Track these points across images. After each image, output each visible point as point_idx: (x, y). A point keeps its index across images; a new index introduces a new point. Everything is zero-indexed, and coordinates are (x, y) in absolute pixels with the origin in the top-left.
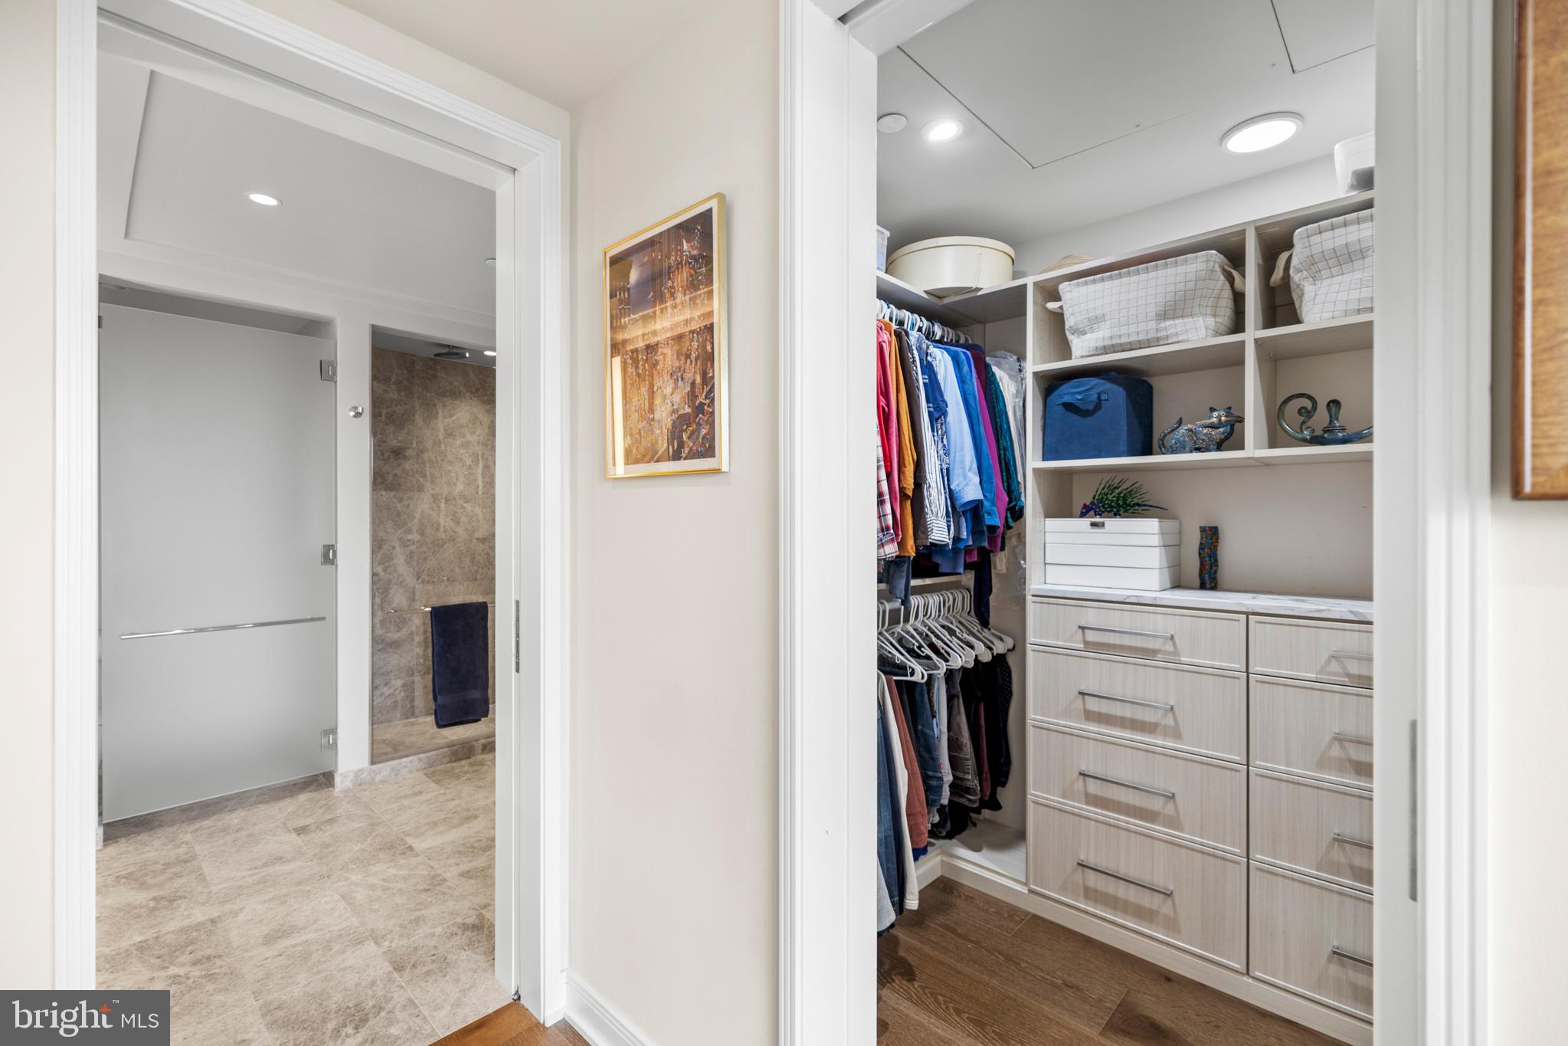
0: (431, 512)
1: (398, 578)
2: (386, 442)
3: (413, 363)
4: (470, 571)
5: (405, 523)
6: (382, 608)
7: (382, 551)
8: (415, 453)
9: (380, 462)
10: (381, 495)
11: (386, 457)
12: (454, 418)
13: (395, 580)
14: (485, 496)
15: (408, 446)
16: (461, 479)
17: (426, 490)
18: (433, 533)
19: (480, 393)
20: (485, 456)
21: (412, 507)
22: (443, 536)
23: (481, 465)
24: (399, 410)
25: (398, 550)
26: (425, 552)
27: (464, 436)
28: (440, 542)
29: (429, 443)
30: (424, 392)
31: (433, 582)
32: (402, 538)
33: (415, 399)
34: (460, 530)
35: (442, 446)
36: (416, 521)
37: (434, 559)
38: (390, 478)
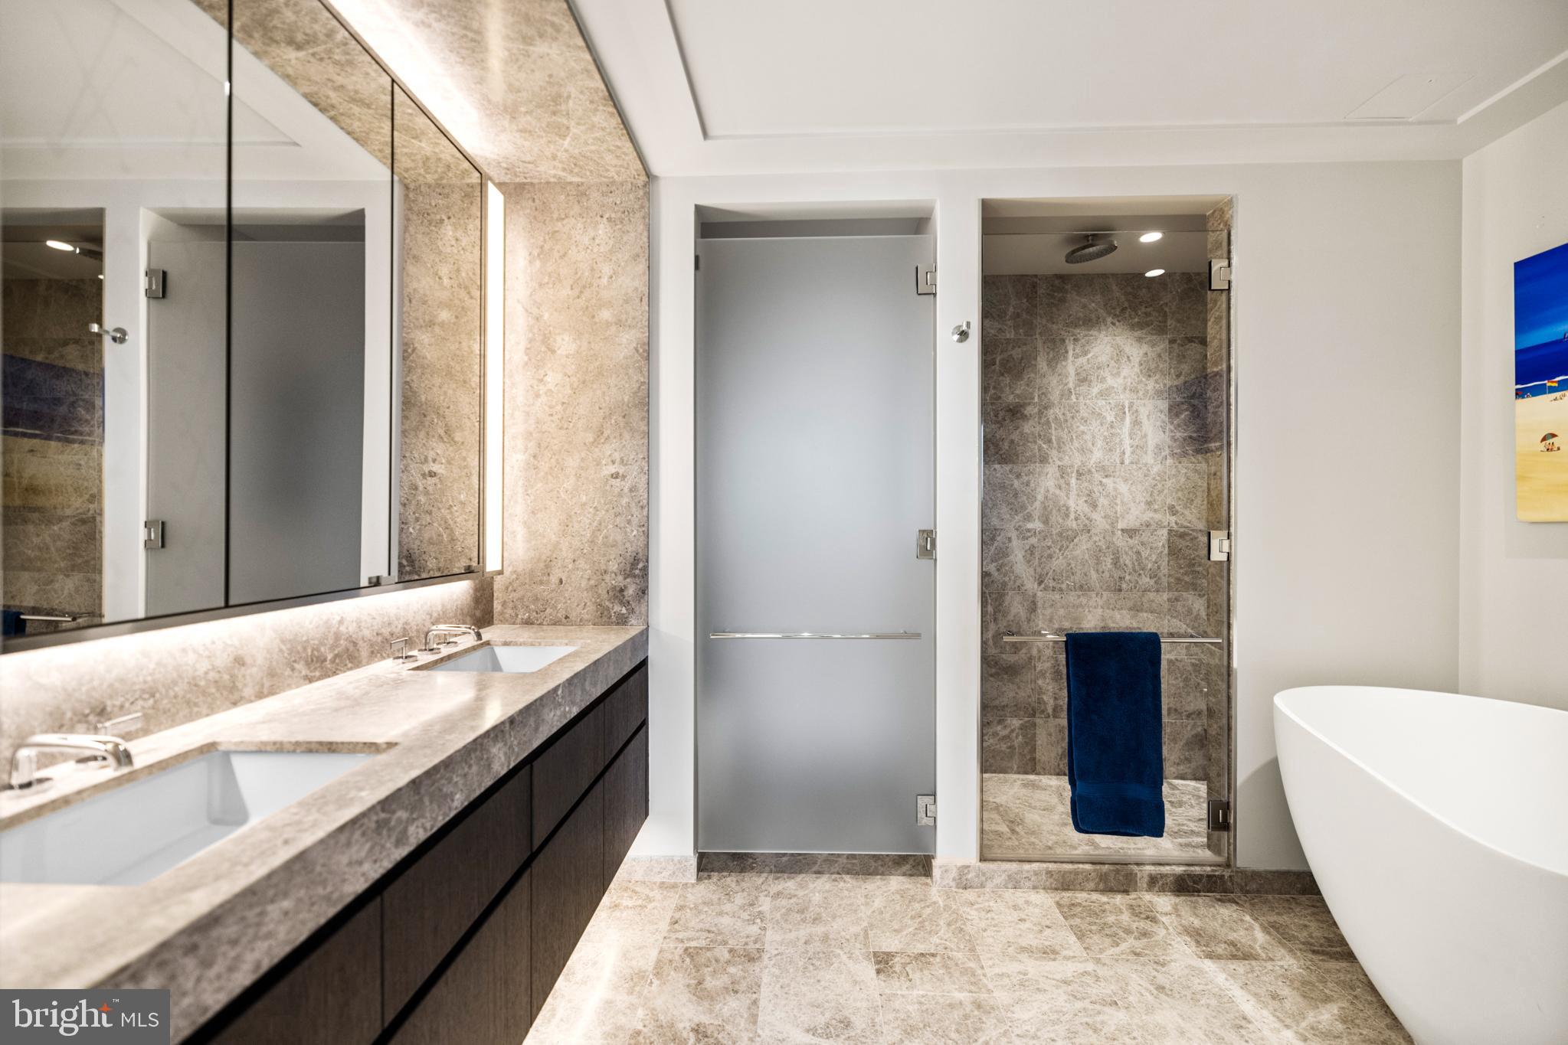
0: (1058, 492)
1: (1015, 582)
2: (1000, 398)
3: (1034, 286)
4: (1111, 576)
5: (1023, 507)
6: (995, 620)
7: (996, 544)
8: (1036, 410)
9: (993, 426)
10: (995, 469)
11: (1000, 418)
12: (1089, 356)
13: (1012, 582)
14: (1134, 466)
15: (1028, 401)
16: (1100, 443)
17: (1051, 460)
18: (1061, 521)
19: (1127, 315)
20: (1134, 408)
21: (1032, 485)
22: (1074, 526)
23: (1128, 420)
24: (1016, 353)
25: (1015, 543)
26: (1049, 548)
27: (1103, 380)
28: (1070, 533)
29: (1055, 396)
30: (1049, 325)
31: (1061, 590)
32: (1019, 526)
33: (1037, 336)
34: (1097, 517)
35: (1073, 397)
36: (1037, 504)
37: (1061, 557)
38: (1006, 446)
